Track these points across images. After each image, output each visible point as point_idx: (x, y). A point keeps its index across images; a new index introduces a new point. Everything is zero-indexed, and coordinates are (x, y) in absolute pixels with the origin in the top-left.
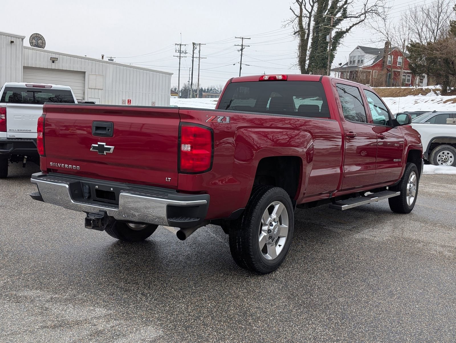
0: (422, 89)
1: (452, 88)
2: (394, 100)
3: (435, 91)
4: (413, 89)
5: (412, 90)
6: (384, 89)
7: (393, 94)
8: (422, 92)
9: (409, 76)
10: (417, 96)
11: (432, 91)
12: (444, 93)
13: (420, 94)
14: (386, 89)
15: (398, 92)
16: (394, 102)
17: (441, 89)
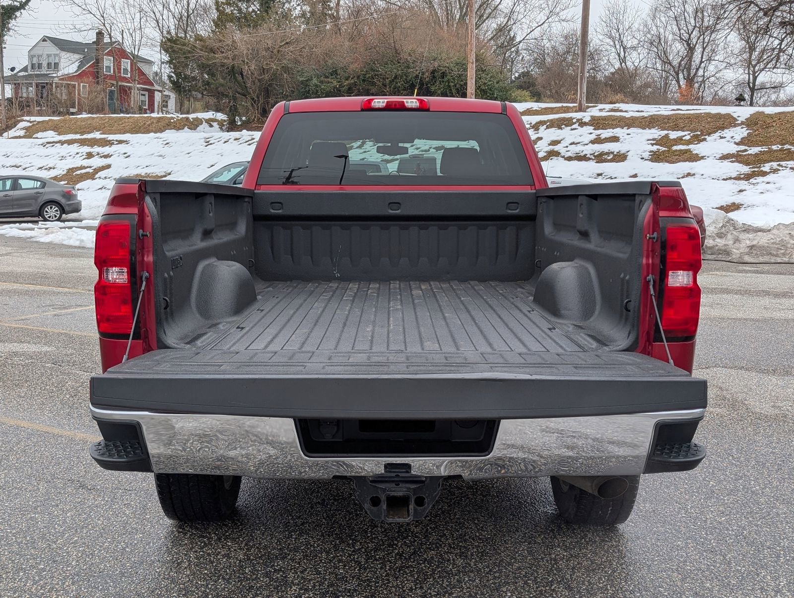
0: (187, 119)
1: (244, 118)
2: (164, 139)
3: (209, 122)
4: (173, 118)
5: (172, 121)
6: (121, 119)
7: (140, 127)
8: (188, 124)
9: (144, 95)
10: (181, 131)
11: (204, 123)
12: (232, 127)
13: (186, 128)
14: (125, 118)
15: (147, 123)
16: (165, 142)
17: (226, 119)
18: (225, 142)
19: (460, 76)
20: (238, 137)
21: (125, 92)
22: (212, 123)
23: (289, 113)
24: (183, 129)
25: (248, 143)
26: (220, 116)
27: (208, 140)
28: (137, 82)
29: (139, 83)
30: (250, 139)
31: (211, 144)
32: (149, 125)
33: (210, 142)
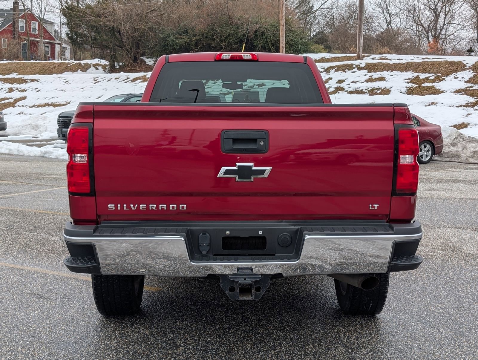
0: (80, 64)
1: (121, 64)
2: (65, 78)
3: (96, 66)
4: (69, 63)
5: (69, 65)
6: (32, 64)
7: (46, 70)
8: (80, 68)
9: (48, 47)
10: (75, 72)
11: (92, 67)
12: (112, 70)
13: (79, 70)
14: (35, 63)
15: (51, 67)
16: (65, 81)
17: (108, 64)
18: (109, 81)
19: (274, 34)
20: (118, 77)
21: (34, 44)
22: (97, 67)
23: (169, 62)
24: (77, 71)
25: (125, 81)
26: (104, 62)
27: (96, 79)
28: (43, 38)
29: (44, 39)
30: (126, 78)
31: (98, 82)
32: (52, 69)
33: (98, 81)
